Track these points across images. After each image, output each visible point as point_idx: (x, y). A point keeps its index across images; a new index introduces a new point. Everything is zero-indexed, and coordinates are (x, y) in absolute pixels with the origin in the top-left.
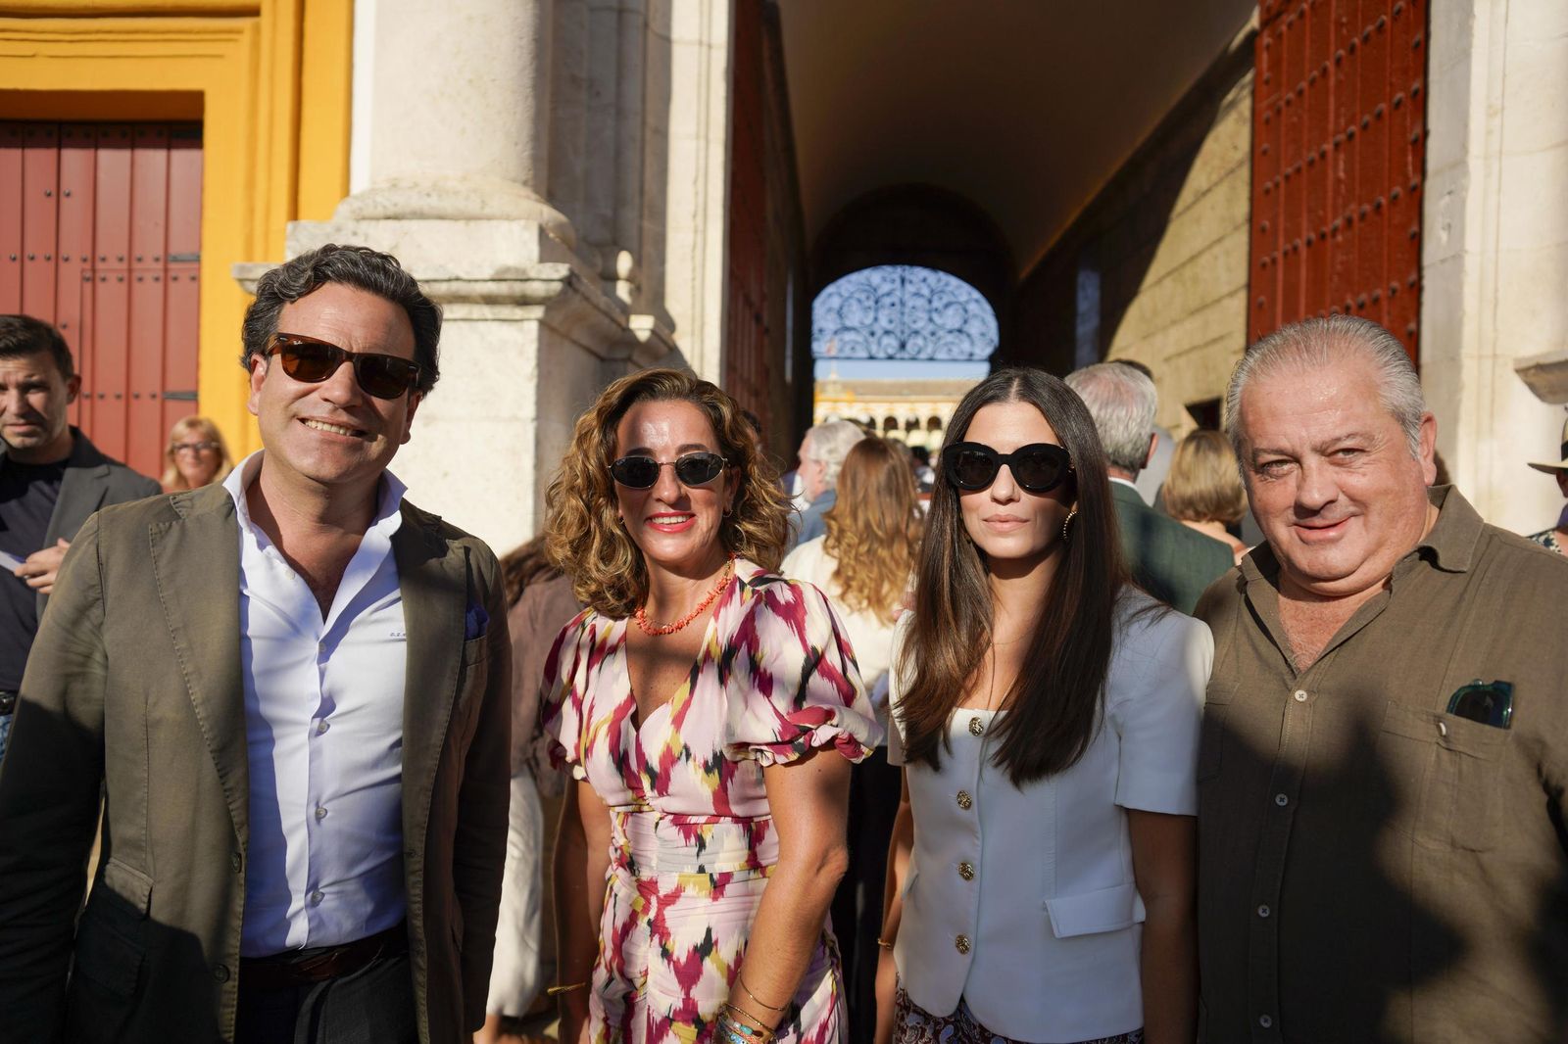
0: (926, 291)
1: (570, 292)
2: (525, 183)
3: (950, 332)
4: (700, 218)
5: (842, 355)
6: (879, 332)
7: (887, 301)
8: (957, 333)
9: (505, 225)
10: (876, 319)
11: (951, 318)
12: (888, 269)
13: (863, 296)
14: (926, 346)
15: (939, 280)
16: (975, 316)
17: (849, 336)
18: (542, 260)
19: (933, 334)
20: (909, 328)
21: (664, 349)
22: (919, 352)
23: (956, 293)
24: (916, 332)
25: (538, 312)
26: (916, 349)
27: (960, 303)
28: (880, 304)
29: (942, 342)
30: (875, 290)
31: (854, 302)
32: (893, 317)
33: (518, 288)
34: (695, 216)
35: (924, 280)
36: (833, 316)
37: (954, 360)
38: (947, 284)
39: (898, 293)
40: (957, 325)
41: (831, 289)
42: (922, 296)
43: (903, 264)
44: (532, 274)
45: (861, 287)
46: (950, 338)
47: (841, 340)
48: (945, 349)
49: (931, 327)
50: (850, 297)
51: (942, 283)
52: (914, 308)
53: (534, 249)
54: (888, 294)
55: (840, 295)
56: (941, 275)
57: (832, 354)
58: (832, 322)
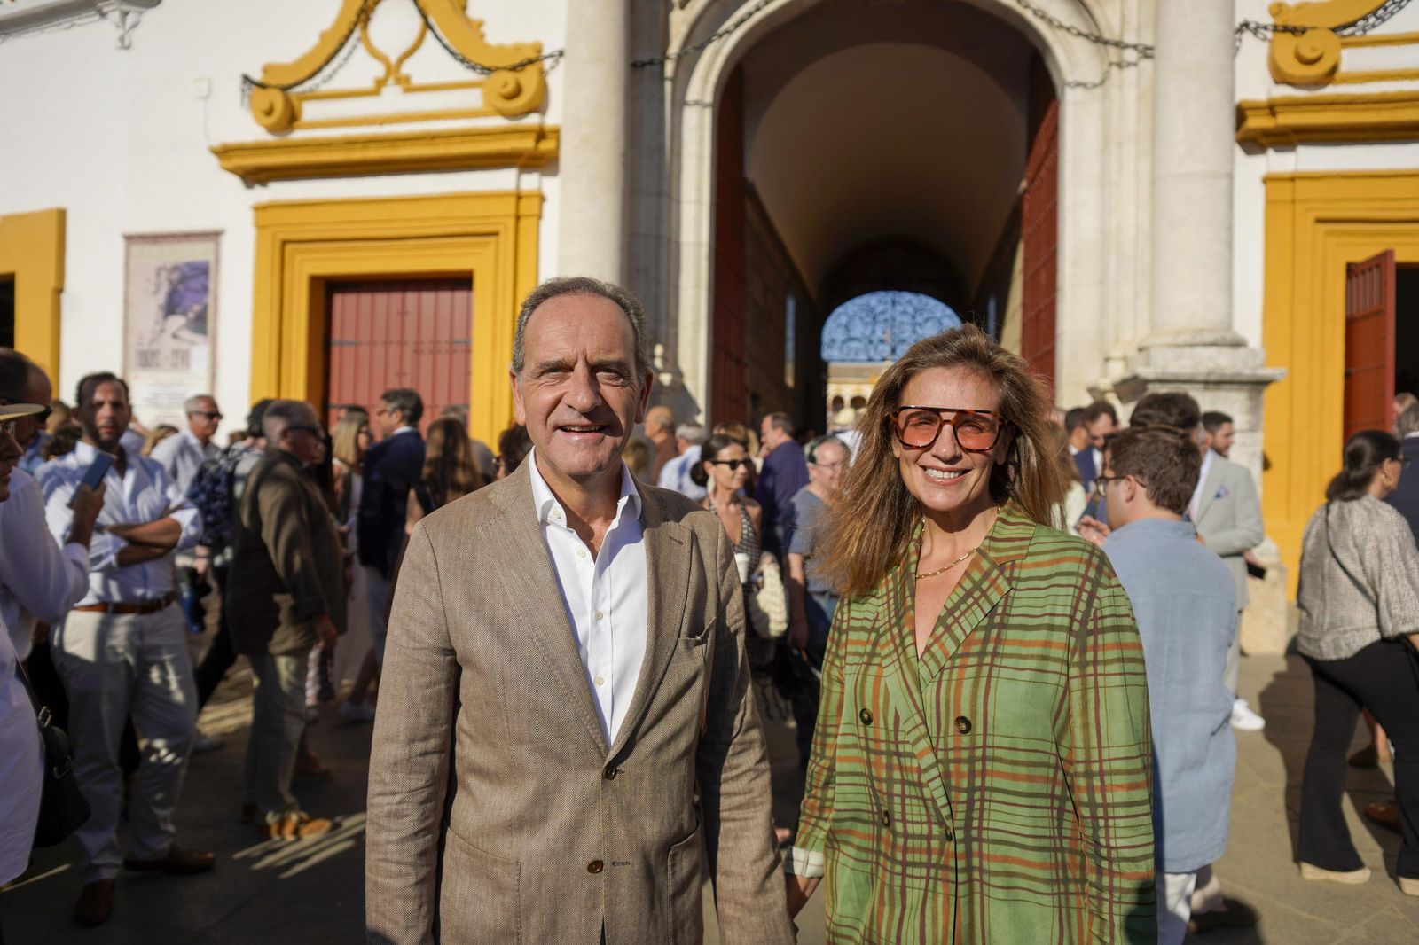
0: (910, 310)
5: (848, 358)
6: (876, 341)
7: (881, 318)
12: (882, 294)
13: (864, 314)
15: (920, 301)
17: (854, 345)
20: (898, 337)
23: (934, 310)
24: (904, 341)
27: (936, 318)
28: (876, 320)
30: (873, 310)
31: (857, 319)
32: (886, 329)
35: (910, 301)
36: (841, 330)
38: (927, 304)
39: (890, 312)
41: (840, 310)
42: (908, 314)
43: (894, 290)
45: (862, 308)
47: (848, 347)
50: (854, 316)
51: (922, 304)
52: (901, 322)
54: (883, 313)
55: (847, 314)
56: (923, 297)
57: (843, 357)
58: (840, 335)
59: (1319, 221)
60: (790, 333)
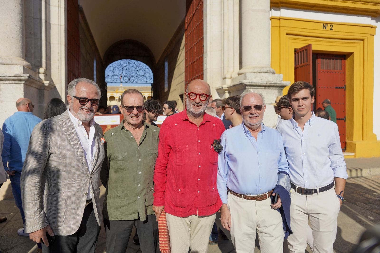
0: (135, 66)
1: (30, 79)
2: (20, 57)
3: (141, 76)
4: (60, 60)
5: (114, 82)
6: (123, 76)
7: (125, 68)
8: (143, 77)
9: (16, 66)
10: (122, 73)
11: (141, 73)
12: (125, 60)
13: (119, 67)
14: (135, 79)
15: (138, 63)
16: (147, 72)
17: (115, 77)
18: (24, 73)
19: (137, 77)
20: (131, 75)
21: (52, 87)
22: (134, 81)
23: (143, 66)
24: (133, 76)
25: (24, 82)
26: (133, 80)
27: (143, 69)
28: (123, 69)
29: (139, 79)
30: (122, 66)
31: (117, 69)
32: (126, 72)
33: (19, 78)
34: (59, 60)
35: (134, 63)
36: (111, 72)
37: (143, 83)
38: (140, 64)
39: (128, 66)
40: (143, 75)
41: (110, 65)
42: (134, 67)
43: (129, 59)
44: (22, 76)
45: (118, 65)
46: (141, 78)
47: (114, 78)
48: (140, 80)
49: (136, 75)
50: (115, 67)
51: (139, 64)
52: (132, 70)
53: (22, 70)
54: (125, 67)
55: (113, 67)
56: (139, 62)
57: (111, 82)
58: (111, 74)
59: (287, 34)
60: (95, 73)
